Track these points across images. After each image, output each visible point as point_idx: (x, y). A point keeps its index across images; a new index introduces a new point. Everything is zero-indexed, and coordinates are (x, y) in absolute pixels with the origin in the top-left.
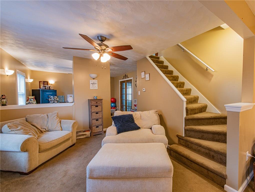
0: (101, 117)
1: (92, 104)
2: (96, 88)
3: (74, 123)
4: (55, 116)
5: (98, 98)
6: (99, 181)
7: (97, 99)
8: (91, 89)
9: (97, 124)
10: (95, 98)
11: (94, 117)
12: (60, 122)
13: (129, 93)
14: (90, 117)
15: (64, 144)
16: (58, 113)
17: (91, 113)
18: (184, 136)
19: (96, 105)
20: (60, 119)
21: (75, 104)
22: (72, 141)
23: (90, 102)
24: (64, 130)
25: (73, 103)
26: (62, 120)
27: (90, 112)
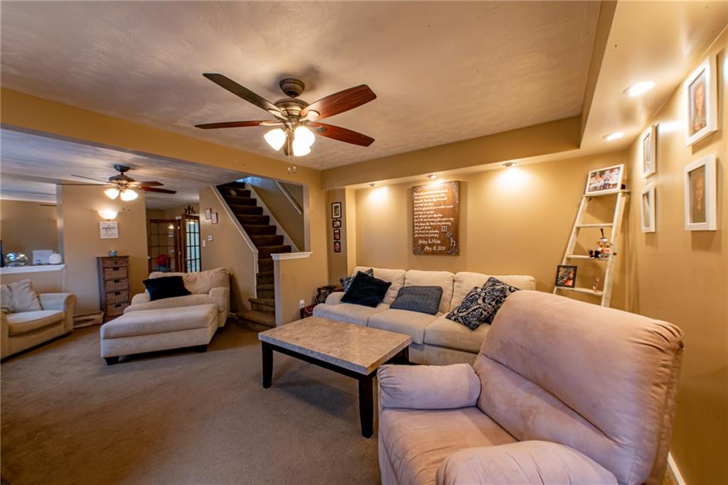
0: (125, 287)
1: (106, 265)
2: (113, 237)
3: (69, 297)
4: (26, 287)
5: (118, 255)
6: (118, 341)
7: (116, 257)
8: (102, 237)
9: (117, 301)
10: (112, 255)
11: (111, 289)
12: (38, 297)
13: (193, 244)
14: (102, 289)
15: (50, 330)
16: (31, 283)
17: (103, 282)
18: (256, 297)
19: (115, 266)
20: (36, 293)
21: (66, 266)
22: (65, 326)
23: (101, 261)
24: (47, 309)
25: (63, 266)
26: (42, 295)
27: (102, 279)
